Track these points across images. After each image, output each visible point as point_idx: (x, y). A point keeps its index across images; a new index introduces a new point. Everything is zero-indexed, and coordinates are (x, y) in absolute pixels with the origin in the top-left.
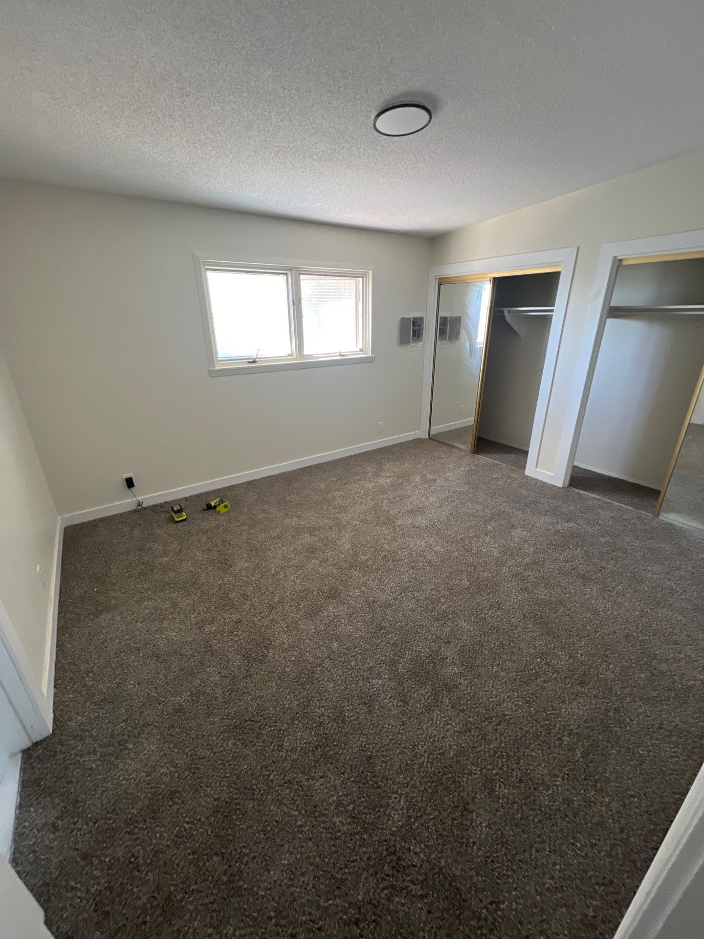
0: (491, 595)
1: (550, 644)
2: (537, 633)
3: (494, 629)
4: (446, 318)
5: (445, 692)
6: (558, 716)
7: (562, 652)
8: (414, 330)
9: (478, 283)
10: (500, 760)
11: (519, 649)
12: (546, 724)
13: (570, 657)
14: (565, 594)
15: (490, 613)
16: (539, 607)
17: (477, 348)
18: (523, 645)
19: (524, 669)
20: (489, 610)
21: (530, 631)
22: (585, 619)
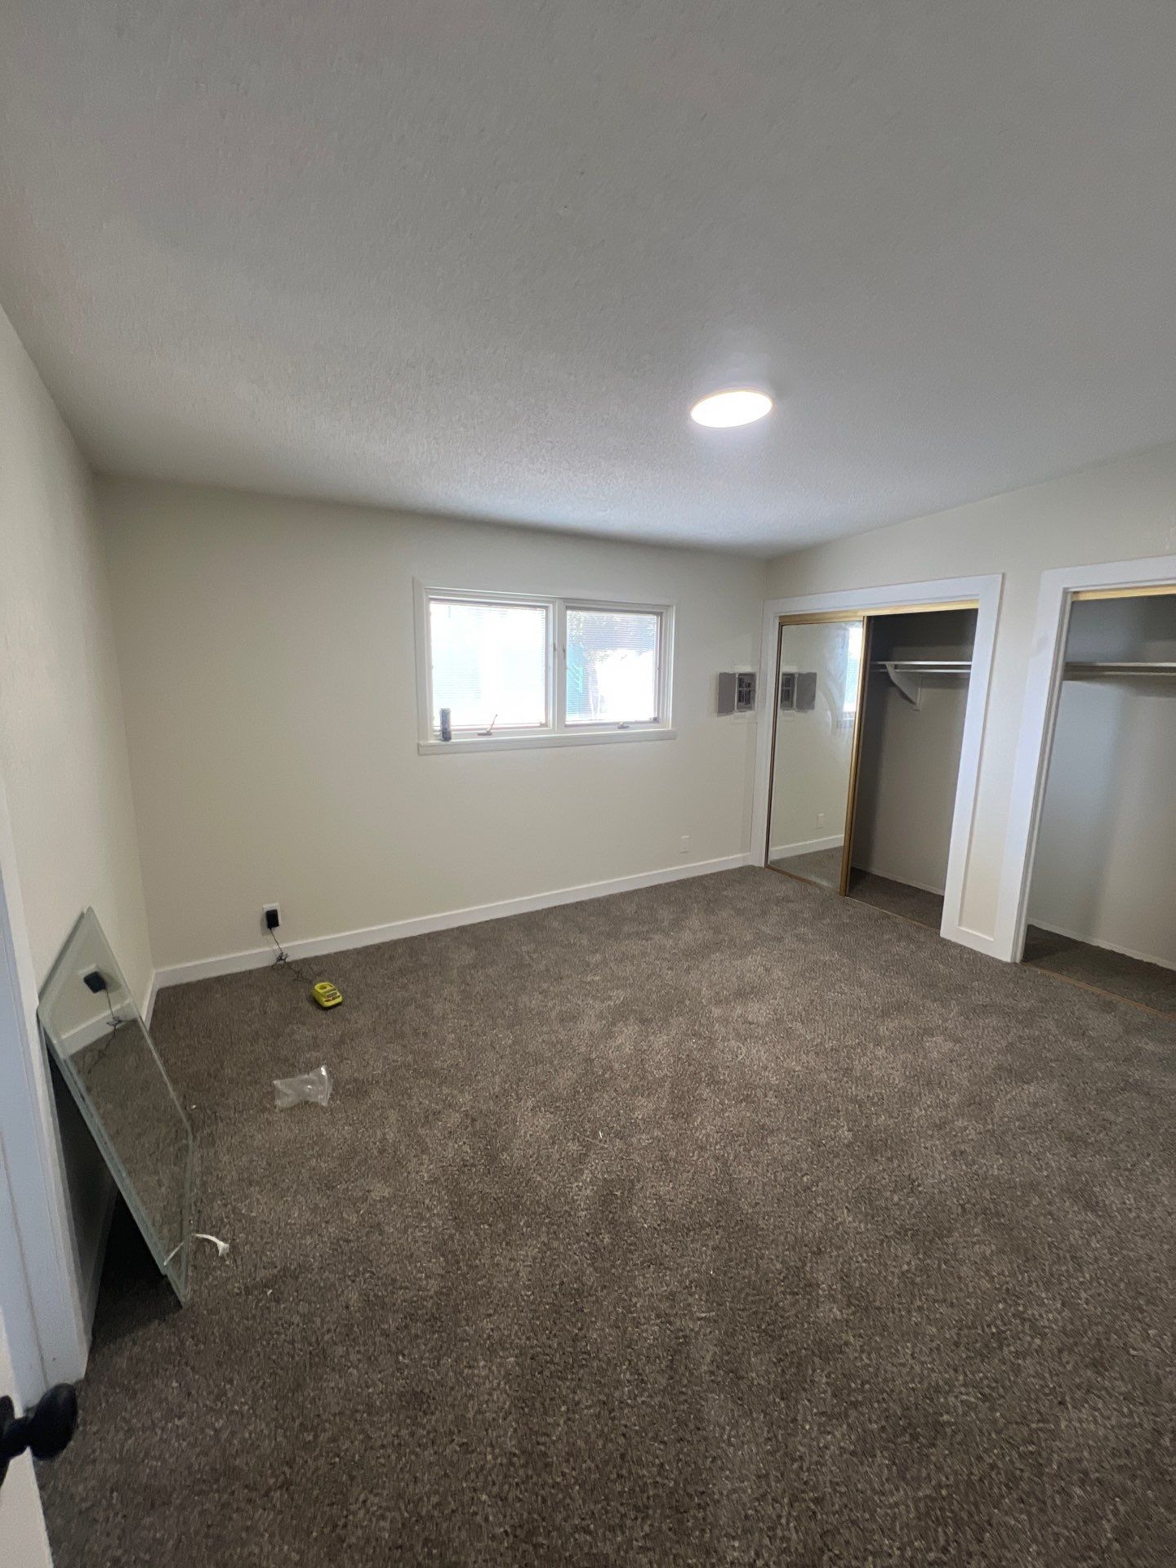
0: (896, 1162)
1: (1022, 1274)
2: (994, 1247)
3: (906, 1231)
4: (792, 675)
5: (817, 1360)
6: (1054, 1435)
7: (1047, 1290)
8: (740, 692)
9: (843, 624)
10: (940, 1530)
11: (960, 1278)
12: (1031, 1452)
13: (1063, 1304)
14: (1040, 1170)
15: (896, 1198)
16: (991, 1193)
17: (845, 722)
18: (965, 1270)
19: (973, 1322)
20: (894, 1192)
21: (979, 1242)
22: (1085, 1225)
